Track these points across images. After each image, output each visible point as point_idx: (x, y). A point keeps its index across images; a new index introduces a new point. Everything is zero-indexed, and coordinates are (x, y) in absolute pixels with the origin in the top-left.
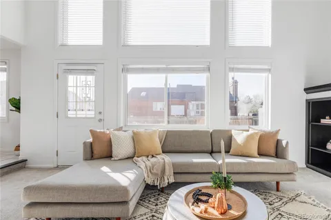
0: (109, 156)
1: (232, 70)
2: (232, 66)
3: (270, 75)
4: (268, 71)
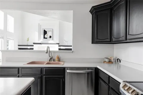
3: (13, 41)
4: (13, 39)
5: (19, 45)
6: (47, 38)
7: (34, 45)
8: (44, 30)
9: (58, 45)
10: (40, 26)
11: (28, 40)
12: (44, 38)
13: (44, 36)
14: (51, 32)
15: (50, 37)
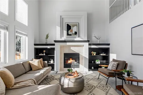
1: (17, 32)
3: (27, 38)
4: (27, 35)
5: (35, 45)
6: (71, 35)
7: (56, 43)
8: (68, 25)
9: (87, 43)
10: (62, 19)
11: (47, 38)
12: (68, 34)
14: (76, 26)
15: (76, 33)
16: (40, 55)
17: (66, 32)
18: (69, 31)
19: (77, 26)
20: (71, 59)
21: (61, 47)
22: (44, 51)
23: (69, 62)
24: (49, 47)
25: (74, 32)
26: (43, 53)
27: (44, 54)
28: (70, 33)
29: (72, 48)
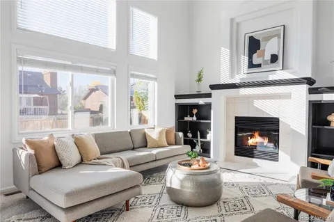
0: (59, 165)
1: (133, 75)
2: (133, 72)
3: (156, 84)
4: (155, 79)
5: (177, 97)
6: (259, 66)
7: (214, 92)
8: (252, 39)
10: (235, 25)
11: (199, 80)
12: (251, 65)
13: (250, 57)
14: (276, 38)
15: (274, 58)
16: (186, 118)
17: (247, 58)
18: (255, 56)
19: (279, 38)
20: (256, 134)
21: (229, 101)
22: (195, 111)
23: (251, 142)
24: (201, 101)
25: (268, 57)
26: (192, 115)
27: (195, 118)
28: (256, 60)
29: (258, 104)
